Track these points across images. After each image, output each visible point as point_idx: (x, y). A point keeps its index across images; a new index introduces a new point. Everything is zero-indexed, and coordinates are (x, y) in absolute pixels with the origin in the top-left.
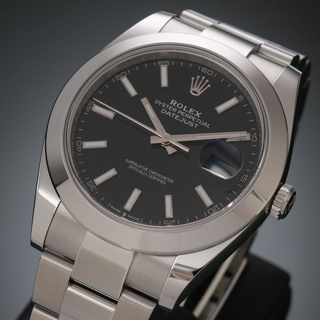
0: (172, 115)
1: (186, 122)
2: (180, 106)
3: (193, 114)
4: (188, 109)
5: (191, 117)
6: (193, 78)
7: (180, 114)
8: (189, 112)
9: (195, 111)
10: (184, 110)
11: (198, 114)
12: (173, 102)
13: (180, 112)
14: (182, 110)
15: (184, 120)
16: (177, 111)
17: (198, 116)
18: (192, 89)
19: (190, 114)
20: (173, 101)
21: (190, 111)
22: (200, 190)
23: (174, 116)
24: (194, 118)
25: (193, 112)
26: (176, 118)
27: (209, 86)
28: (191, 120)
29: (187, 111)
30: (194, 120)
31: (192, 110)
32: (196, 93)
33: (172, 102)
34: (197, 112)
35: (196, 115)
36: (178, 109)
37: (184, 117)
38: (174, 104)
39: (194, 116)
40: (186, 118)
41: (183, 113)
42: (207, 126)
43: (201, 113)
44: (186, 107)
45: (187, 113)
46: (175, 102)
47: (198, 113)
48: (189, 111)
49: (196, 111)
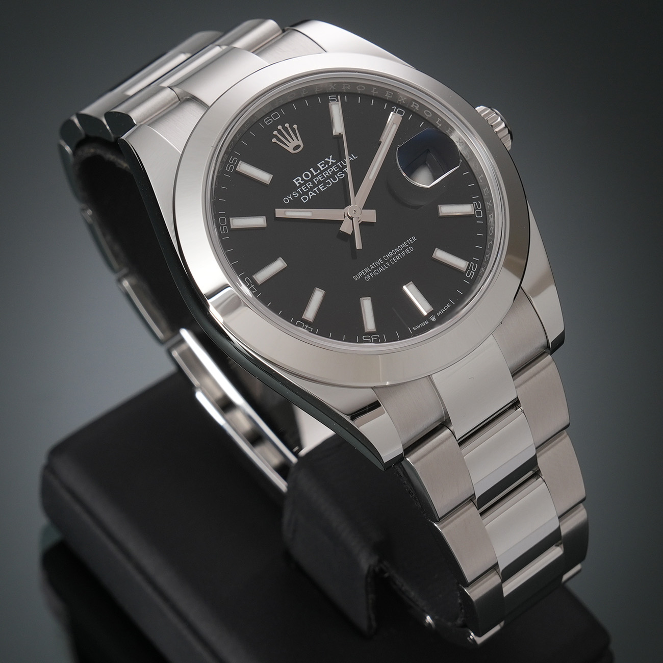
0: (315, 192)
1: (335, 179)
2: (307, 176)
3: (327, 166)
4: (316, 169)
5: (330, 170)
6: (274, 140)
7: (319, 182)
8: (322, 169)
9: (323, 162)
10: (315, 174)
11: (331, 160)
12: (297, 181)
13: (316, 180)
14: (313, 176)
15: (331, 181)
16: (313, 183)
17: (334, 161)
18: (290, 150)
19: (326, 170)
20: (294, 181)
21: (320, 167)
22: (446, 210)
23: (319, 189)
24: (334, 168)
25: (323, 165)
26: (323, 188)
27: (295, 126)
28: (334, 173)
29: (319, 171)
30: (336, 169)
31: (321, 165)
32: (299, 146)
33: (296, 183)
34: (327, 159)
35: (330, 164)
36: (311, 180)
37: (326, 179)
38: (300, 181)
39: (331, 166)
40: (328, 178)
41: (319, 178)
42: (353, 158)
43: (331, 157)
44: (312, 169)
45: (322, 172)
46: (298, 180)
47: (329, 160)
48: (320, 169)
49: (325, 161)
